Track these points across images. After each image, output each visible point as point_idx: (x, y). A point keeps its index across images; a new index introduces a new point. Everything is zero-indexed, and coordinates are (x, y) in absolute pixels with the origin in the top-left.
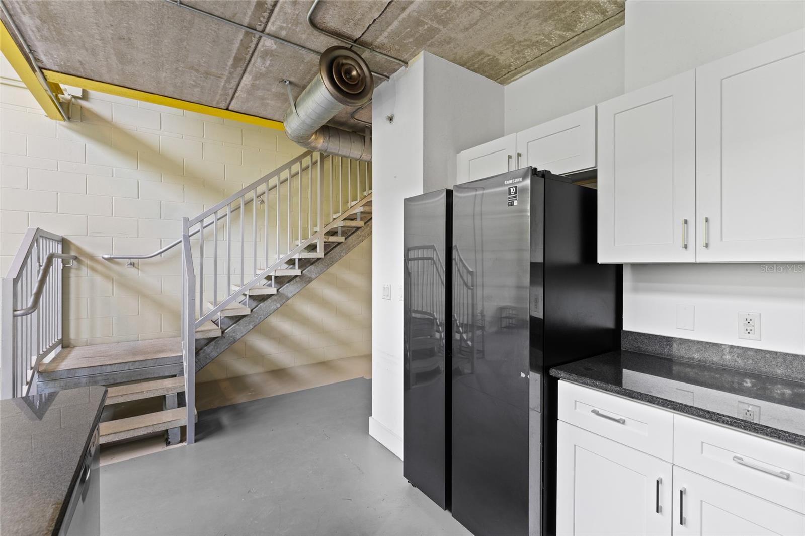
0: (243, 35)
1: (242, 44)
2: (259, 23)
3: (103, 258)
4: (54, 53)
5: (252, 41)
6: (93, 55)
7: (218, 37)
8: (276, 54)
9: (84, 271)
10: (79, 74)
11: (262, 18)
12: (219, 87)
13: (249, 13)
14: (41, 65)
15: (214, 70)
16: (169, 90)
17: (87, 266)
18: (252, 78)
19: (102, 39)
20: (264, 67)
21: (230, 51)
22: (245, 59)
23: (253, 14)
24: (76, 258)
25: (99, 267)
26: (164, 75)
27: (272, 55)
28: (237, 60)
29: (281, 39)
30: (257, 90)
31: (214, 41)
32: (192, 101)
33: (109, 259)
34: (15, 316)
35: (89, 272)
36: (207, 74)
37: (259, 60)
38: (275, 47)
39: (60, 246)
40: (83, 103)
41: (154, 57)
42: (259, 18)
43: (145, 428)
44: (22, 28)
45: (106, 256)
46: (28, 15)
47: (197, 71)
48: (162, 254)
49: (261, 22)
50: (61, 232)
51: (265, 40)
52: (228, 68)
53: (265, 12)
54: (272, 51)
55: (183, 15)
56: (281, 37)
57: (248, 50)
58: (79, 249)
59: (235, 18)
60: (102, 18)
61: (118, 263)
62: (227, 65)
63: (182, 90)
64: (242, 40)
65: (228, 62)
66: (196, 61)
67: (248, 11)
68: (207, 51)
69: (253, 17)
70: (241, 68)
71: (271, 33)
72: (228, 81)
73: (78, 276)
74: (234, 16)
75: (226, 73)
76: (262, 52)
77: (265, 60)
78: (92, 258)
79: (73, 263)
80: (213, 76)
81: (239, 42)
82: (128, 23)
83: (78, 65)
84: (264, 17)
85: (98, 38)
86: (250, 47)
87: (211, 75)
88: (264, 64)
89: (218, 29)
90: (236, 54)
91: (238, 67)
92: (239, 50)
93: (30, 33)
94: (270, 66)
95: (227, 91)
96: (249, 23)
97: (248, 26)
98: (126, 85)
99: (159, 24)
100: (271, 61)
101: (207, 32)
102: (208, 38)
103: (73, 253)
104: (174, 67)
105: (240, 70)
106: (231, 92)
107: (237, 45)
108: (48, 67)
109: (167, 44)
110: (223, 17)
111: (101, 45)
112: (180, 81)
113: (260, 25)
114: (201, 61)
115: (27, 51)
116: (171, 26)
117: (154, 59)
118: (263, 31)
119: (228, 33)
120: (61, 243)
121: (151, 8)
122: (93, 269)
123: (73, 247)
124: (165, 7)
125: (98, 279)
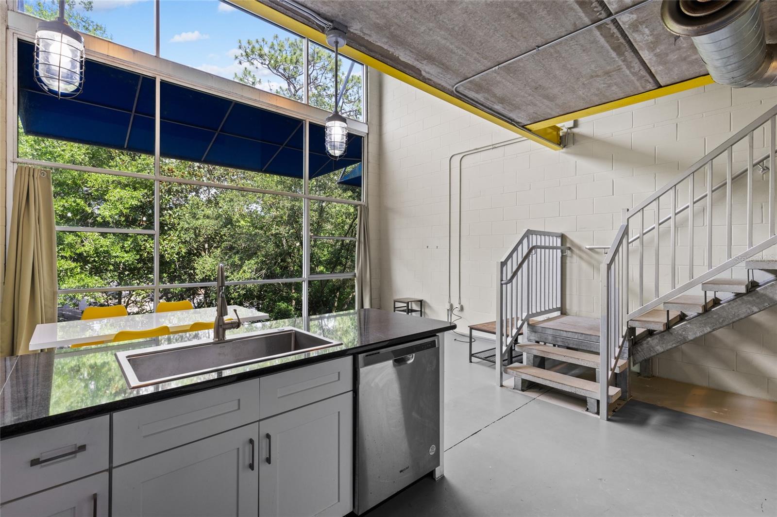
0: (597, 31)
1: (605, 37)
2: (598, 14)
3: (586, 248)
4: (520, 115)
5: (610, 29)
6: (535, 106)
7: (582, 46)
8: (644, 19)
9: (575, 259)
10: (540, 119)
11: (595, 9)
12: (627, 76)
13: (582, 14)
14: (522, 125)
15: (608, 68)
16: (596, 100)
17: (577, 255)
18: (648, 51)
19: (530, 95)
20: (648, 36)
21: (602, 48)
22: (622, 44)
23: (585, 12)
24: (570, 249)
25: (584, 256)
26: (581, 93)
27: (642, 23)
28: (617, 49)
29: (631, 7)
30: (667, 56)
31: (584, 51)
32: (620, 97)
33: (590, 249)
34: (502, 284)
35: (578, 258)
36: (607, 73)
37: (635, 35)
38: (634, 16)
39: (559, 240)
40: (575, 130)
41: (563, 86)
42: (593, 11)
43: (569, 387)
44: (499, 112)
45: (588, 247)
46: (495, 105)
47: (597, 76)
48: (633, 242)
49: (598, 12)
50: (560, 231)
51: (620, 19)
52: (617, 59)
53: (592, 4)
54: (636, 20)
55: (548, 52)
56: (631, 5)
57: (615, 36)
58: (572, 242)
59: (578, 25)
60: (518, 85)
61: (597, 253)
62: (613, 58)
63: (603, 94)
64: (601, 34)
65: (611, 55)
66: (589, 70)
67: (579, 14)
68: (588, 60)
69: (588, 14)
70: (627, 51)
71: (617, 11)
72: (629, 67)
73: (571, 263)
74: (575, 26)
75: (621, 63)
76: (629, 28)
77: (640, 31)
78: (580, 248)
79: (568, 252)
80: (613, 71)
81: (600, 37)
82: (530, 79)
83: (535, 115)
84: (596, 7)
85: (527, 95)
86: (614, 33)
87: (611, 72)
88: (643, 34)
89: (576, 41)
90: (610, 46)
91: (624, 52)
92: (608, 42)
93: (503, 112)
94: (652, 31)
95: (639, 75)
96: (591, 20)
97: (593, 22)
98: (568, 111)
99: (543, 67)
100: (646, 27)
101: (572, 49)
102: (578, 52)
103: (568, 245)
104: (581, 84)
105: (629, 54)
106: (643, 72)
107: (602, 40)
108: (526, 124)
109: (560, 74)
110: (570, 32)
111: (532, 98)
112: (595, 90)
113: (601, 14)
114: (592, 68)
115: (510, 121)
116: (550, 63)
117: (564, 87)
118: (610, 14)
119: (585, 38)
120: (560, 238)
121: (530, 62)
122: (581, 257)
123: (568, 240)
124: (535, 56)
125: (584, 265)
